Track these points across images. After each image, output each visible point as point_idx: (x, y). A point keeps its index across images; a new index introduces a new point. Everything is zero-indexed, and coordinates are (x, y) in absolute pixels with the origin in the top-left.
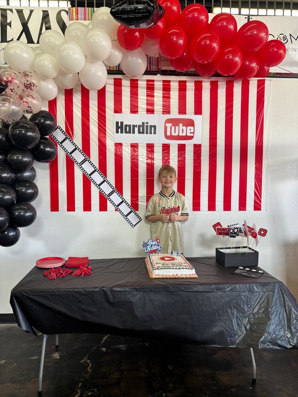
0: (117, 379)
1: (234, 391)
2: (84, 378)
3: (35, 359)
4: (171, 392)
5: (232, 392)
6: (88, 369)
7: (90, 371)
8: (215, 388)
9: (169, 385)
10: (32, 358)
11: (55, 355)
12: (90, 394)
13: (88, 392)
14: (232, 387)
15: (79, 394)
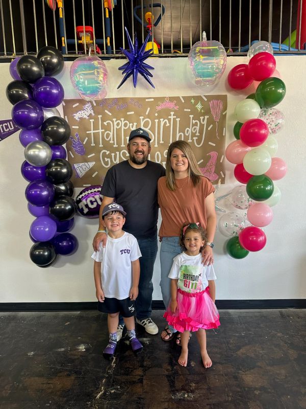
0: (140, 376)
1: (257, 393)
2: (108, 373)
3: (63, 351)
4: (192, 392)
5: (256, 394)
6: (112, 364)
7: (114, 366)
8: (239, 390)
9: (191, 385)
10: (59, 350)
11: (81, 348)
12: (113, 391)
13: (112, 390)
14: (256, 389)
15: (103, 392)
